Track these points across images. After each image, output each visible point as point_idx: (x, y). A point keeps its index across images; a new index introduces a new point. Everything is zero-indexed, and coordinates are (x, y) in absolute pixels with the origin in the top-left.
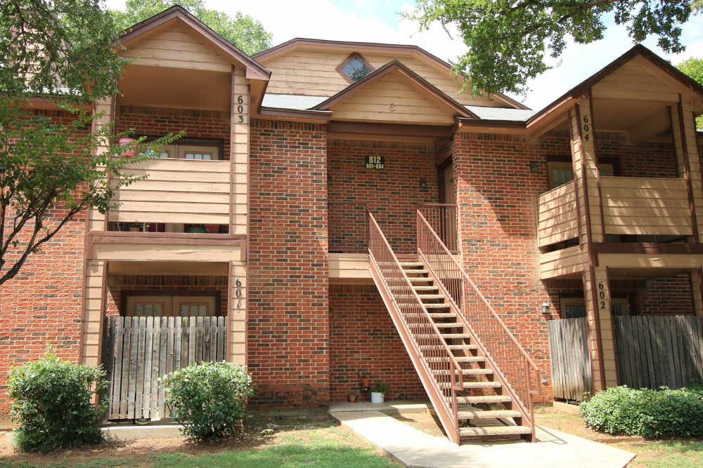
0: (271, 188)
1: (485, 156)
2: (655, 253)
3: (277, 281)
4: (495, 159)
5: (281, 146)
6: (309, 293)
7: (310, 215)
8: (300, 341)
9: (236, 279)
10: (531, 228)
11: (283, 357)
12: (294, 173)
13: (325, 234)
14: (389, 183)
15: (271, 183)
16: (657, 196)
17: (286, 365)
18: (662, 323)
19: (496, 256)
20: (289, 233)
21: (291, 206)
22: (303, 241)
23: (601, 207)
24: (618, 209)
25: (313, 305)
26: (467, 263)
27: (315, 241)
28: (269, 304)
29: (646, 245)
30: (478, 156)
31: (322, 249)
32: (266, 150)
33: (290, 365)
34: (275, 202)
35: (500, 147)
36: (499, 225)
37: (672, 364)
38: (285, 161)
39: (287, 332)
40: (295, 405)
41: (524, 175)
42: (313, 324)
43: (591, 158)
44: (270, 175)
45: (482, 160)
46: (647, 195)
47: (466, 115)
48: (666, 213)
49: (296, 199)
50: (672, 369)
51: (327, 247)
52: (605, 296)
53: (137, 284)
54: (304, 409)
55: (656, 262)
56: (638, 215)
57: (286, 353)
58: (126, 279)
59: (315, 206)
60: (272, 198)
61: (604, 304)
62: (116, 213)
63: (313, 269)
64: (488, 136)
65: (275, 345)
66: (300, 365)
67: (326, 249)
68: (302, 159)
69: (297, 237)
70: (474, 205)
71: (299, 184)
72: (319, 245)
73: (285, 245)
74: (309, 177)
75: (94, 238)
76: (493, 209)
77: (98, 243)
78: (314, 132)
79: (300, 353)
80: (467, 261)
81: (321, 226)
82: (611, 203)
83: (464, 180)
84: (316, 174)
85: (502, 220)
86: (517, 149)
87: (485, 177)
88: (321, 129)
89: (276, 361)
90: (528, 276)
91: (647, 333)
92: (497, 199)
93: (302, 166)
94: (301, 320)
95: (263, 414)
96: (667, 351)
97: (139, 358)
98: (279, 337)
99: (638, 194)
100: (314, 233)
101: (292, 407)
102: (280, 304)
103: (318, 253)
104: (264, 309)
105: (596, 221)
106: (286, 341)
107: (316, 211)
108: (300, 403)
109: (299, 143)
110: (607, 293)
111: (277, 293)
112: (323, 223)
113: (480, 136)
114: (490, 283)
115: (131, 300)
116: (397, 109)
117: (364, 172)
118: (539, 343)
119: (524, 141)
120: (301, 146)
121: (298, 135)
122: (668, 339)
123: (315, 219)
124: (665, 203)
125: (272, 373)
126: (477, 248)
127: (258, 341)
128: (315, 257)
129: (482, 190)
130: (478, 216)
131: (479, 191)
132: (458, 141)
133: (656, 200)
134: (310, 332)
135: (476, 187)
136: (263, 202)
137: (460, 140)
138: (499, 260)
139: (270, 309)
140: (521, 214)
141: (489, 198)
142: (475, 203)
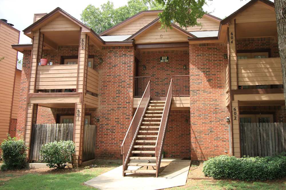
0: (111, 73)
1: (202, 54)
2: (264, 93)
3: (112, 109)
4: (207, 54)
5: (116, 56)
6: (124, 114)
7: (126, 83)
8: (120, 133)
9: (78, 109)
10: (223, 84)
11: (113, 139)
12: (121, 66)
13: (132, 90)
14: (170, 67)
15: (112, 71)
16: (268, 66)
17: (114, 142)
18: (267, 126)
19: (205, 97)
20: (118, 90)
21: (118, 80)
22: (123, 93)
23: (237, 73)
24: (246, 74)
25: (126, 119)
26: (192, 100)
27: (128, 93)
28: (109, 119)
29: (260, 90)
30: (199, 54)
31: (130, 96)
32: (110, 58)
33: (116, 142)
34: (113, 79)
35: (210, 49)
36: (208, 83)
37: (271, 145)
38: (117, 62)
39: (115, 129)
40: (117, 158)
41: (221, 61)
42: (126, 126)
43: (233, 51)
44: (111, 68)
45: (201, 55)
46: (263, 66)
47: (191, 37)
48: (273, 74)
49: (121, 77)
50: (271, 148)
51: (132, 95)
52: (237, 114)
53: (62, 111)
54: (121, 159)
55: (265, 98)
56: (257, 76)
57: (114, 137)
58: (58, 110)
59: (128, 79)
60: (112, 77)
61: (236, 117)
62: (38, 86)
63: (126, 104)
64: (204, 45)
65: (111, 134)
66: (120, 142)
67: (132, 96)
68: (124, 61)
69: (121, 92)
70: (196, 75)
71: (122, 71)
72: (129, 95)
73: (116, 95)
74: (126, 68)
75: (30, 95)
76: (205, 76)
77: (31, 97)
78: (129, 50)
79: (120, 137)
80: (192, 99)
81: (130, 87)
82: (243, 71)
83: (192, 64)
84: (129, 66)
85: (209, 81)
86: (218, 49)
87: (202, 63)
88: (132, 48)
89: (110, 141)
90: (220, 105)
91: (258, 131)
92: (207, 72)
93: (124, 63)
94: (121, 125)
95: (105, 161)
96: (269, 139)
97: (44, 139)
98: (112, 131)
99: (258, 66)
100: (127, 90)
101: (116, 159)
102: (113, 119)
103: (128, 98)
104: (107, 120)
105: (234, 80)
106: (115, 133)
107: (129, 81)
108: (119, 157)
109: (123, 55)
110: (238, 113)
111: (112, 114)
112: (131, 86)
113: (200, 45)
114: (202, 108)
115: (62, 118)
116: (164, 37)
117: (159, 64)
118: (224, 135)
119: (221, 45)
120: (124, 56)
121: (122, 51)
122: (270, 134)
123: (128, 84)
124: (272, 70)
125: (109, 145)
126: (197, 94)
127: (104, 133)
128: (128, 100)
129: (200, 68)
130: (198, 80)
131: (199, 69)
132: (191, 48)
133: (268, 68)
134: (124, 129)
135: (197, 67)
136: (108, 79)
137: (191, 47)
138: (206, 98)
139: (109, 120)
140: (218, 78)
141: (203, 72)
142: (197, 74)
